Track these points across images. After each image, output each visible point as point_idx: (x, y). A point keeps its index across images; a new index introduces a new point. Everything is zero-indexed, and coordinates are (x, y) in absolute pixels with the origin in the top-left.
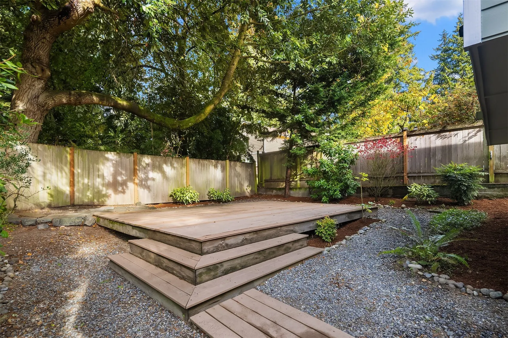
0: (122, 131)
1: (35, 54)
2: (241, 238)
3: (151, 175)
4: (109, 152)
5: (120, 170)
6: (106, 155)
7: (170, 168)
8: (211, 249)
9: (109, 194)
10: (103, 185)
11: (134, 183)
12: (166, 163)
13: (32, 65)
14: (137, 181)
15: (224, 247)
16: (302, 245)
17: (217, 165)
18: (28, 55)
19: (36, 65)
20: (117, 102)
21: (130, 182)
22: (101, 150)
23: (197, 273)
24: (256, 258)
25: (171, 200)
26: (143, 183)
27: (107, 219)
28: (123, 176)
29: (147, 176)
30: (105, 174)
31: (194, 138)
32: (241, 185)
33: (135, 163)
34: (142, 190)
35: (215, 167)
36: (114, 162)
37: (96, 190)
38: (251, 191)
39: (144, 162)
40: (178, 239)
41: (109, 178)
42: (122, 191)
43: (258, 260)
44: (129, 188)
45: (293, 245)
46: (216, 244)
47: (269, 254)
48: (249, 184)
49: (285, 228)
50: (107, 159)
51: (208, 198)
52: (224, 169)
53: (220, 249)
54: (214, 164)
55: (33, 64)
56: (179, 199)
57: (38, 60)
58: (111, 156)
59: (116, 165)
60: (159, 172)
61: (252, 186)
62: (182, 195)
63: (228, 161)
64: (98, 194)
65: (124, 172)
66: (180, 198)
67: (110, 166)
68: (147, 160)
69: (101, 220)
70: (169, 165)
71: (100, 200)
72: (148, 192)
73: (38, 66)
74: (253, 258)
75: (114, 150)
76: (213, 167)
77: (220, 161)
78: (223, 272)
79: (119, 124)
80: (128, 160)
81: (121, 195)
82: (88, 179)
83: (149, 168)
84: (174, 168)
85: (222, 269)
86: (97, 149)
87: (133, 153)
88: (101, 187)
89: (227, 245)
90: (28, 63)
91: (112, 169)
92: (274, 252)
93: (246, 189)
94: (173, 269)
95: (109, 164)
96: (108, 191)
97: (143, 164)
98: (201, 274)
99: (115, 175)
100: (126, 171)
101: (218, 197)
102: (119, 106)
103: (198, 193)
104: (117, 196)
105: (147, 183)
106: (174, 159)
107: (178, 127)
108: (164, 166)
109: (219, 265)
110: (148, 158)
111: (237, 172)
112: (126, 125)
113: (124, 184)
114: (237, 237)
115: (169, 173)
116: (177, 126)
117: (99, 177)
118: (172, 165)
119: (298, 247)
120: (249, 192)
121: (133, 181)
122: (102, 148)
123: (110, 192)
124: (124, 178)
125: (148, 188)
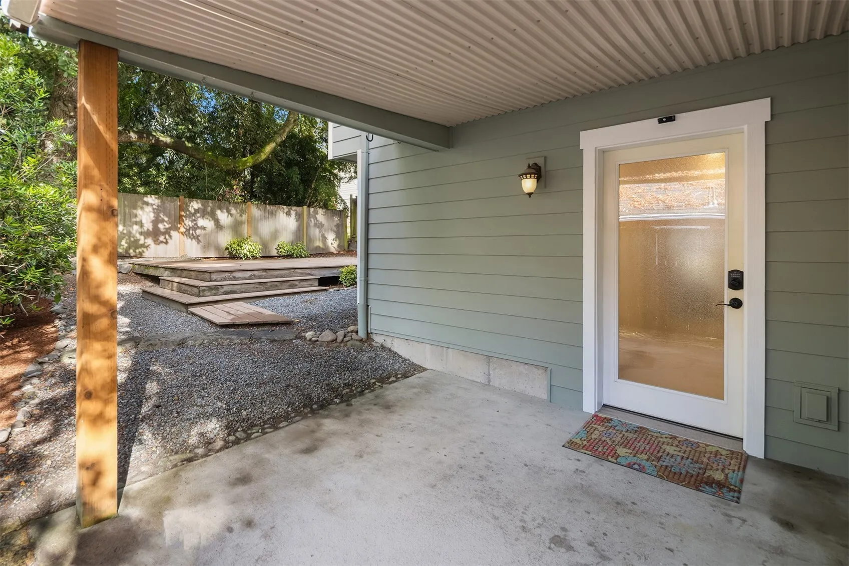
0: (167, 169)
1: (67, 91)
2: (249, 273)
3: (201, 222)
4: (149, 196)
5: (162, 216)
6: (145, 199)
7: (226, 214)
8: (219, 279)
9: (148, 244)
10: (141, 233)
11: (178, 232)
12: (220, 208)
13: (64, 104)
14: (182, 230)
15: (231, 279)
16: (311, 285)
17: (290, 212)
18: (60, 92)
19: (68, 104)
20: (158, 138)
21: (173, 231)
22: (139, 193)
23: (201, 289)
24: (257, 288)
25: (226, 254)
26: (191, 232)
27: (143, 265)
28: (165, 224)
29: (196, 224)
30: (144, 221)
31: (259, 179)
32: (324, 239)
33: (181, 208)
34: (189, 240)
35: (287, 214)
36: (154, 207)
37: (132, 239)
38: (339, 246)
39: (192, 207)
40: (197, 273)
41: (148, 226)
42: (165, 241)
43: (258, 289)
44: (173, 238)
45: (299, 283)
46: (224, 275)
47: (271, 286)
48: (336, 237)
49: (299, 271)
50: (147, 204)
51: (277, 253)
52: (299, 217)
53: (227, 279)
54: (285, 211)
55: (65, 102)
56: (234, 252)
57: (71, 98)
58: (152, 199)
59: (157, 212)
60: (211, 219)
61: (340, 240)
62: (239, 248)
63: (305, 207)
64: (135, 244)
65: (166, 219)
66: (237, 251)
67: (150, 212)
68: (195, 205)
69: (137, 267)
70: (225, 211)
71: (137, 251)
72: (196, 243)
73: (71, 104)
74: (254, 287)
75: (155, 192)
76: (285, 214)
77: (294, 208)
78: (223, 293)
79: (162, 161)
80: (173, 204)
81: (162, 246)
82: (124, 226)
83: (198, 215)
84: (231, 215)
85: (223, 290)
86: (134, 191)
87: (178, 196)
88: (138, 236)
89: (234, 277)
90: (60, 101)
91: (152, 215)
92: (276, 286)
93: (332, 244)
94: (187, 291)
95: (148, 209)
96: (146, 241)
97: (190, 209)
98: (203, 291)
99: (156, 222)
100: (169, 217)
101: (288, 252)
102: (162, 143)
103: (260, 246)
104: (158, 247)
105: (195, 233)
106: (231, 204)
107: (234, 167)
108: (218, 212)
109: (220, 287)
110: (197, 203)
111: (318, 221)
112: (171, 162)
113: (167, 232)
114: (246, 272)
115: (224, 221)
116: (232, 166)
117: (136, 224)
118: (229, 212)
119: (306, 286)
120: (336, 247)
121: (177, 229)
122: (141, 190)
123: (149, 241)
124: (167, 226)
125: (196, 238)
